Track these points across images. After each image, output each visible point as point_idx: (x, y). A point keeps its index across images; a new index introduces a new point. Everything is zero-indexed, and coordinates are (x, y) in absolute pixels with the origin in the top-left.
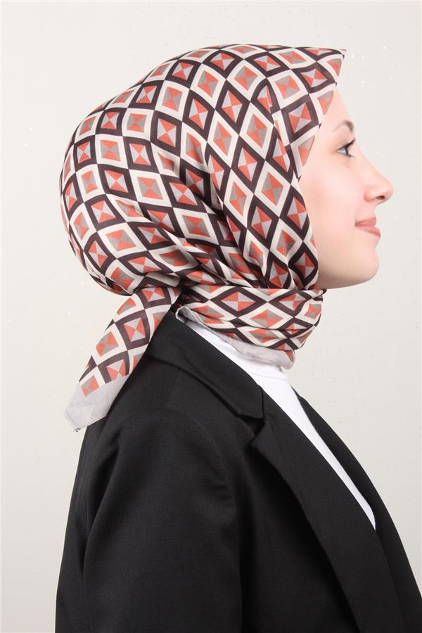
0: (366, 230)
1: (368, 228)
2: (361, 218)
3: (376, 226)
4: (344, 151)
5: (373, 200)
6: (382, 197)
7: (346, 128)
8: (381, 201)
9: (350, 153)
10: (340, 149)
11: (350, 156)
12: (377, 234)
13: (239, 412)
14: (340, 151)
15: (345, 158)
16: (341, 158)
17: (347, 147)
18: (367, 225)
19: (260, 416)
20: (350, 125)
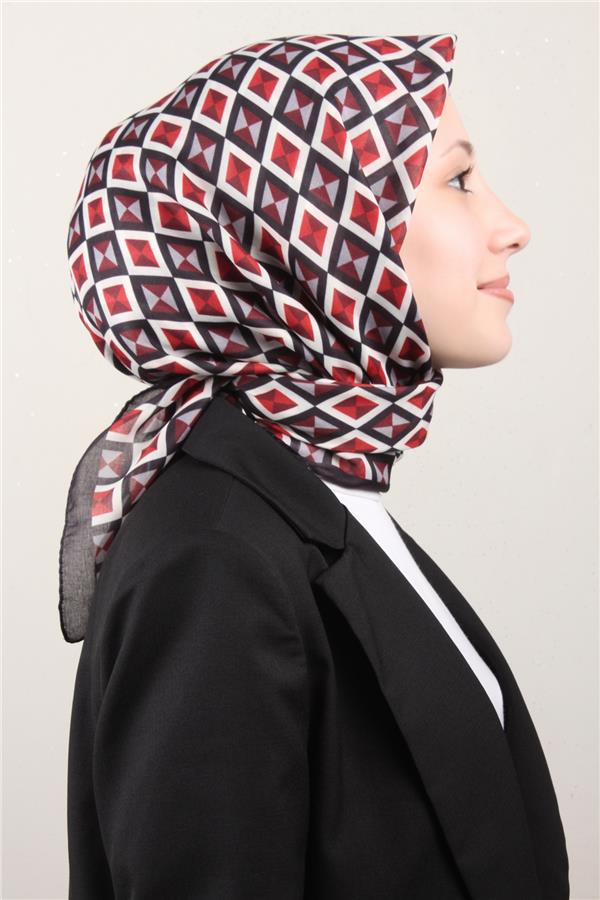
0: (493, 294)
1: (496, 291)
2: (486, 278)
3: (508, 288)
4: (457, 184)
5: (502, 250)
6: (516, 246)
7: (461, 151)
8: (512, 250)
9: (466, 187)
10: (452, 180)
11: (466, 191)
12: (510, 299)
13: (310, 535)
14: (451, 184)
15: (460, 194)
16: (452, 194)
17: (461, 177)
18: (496, 287)
19: (340, 546)
20: (467, 147)
